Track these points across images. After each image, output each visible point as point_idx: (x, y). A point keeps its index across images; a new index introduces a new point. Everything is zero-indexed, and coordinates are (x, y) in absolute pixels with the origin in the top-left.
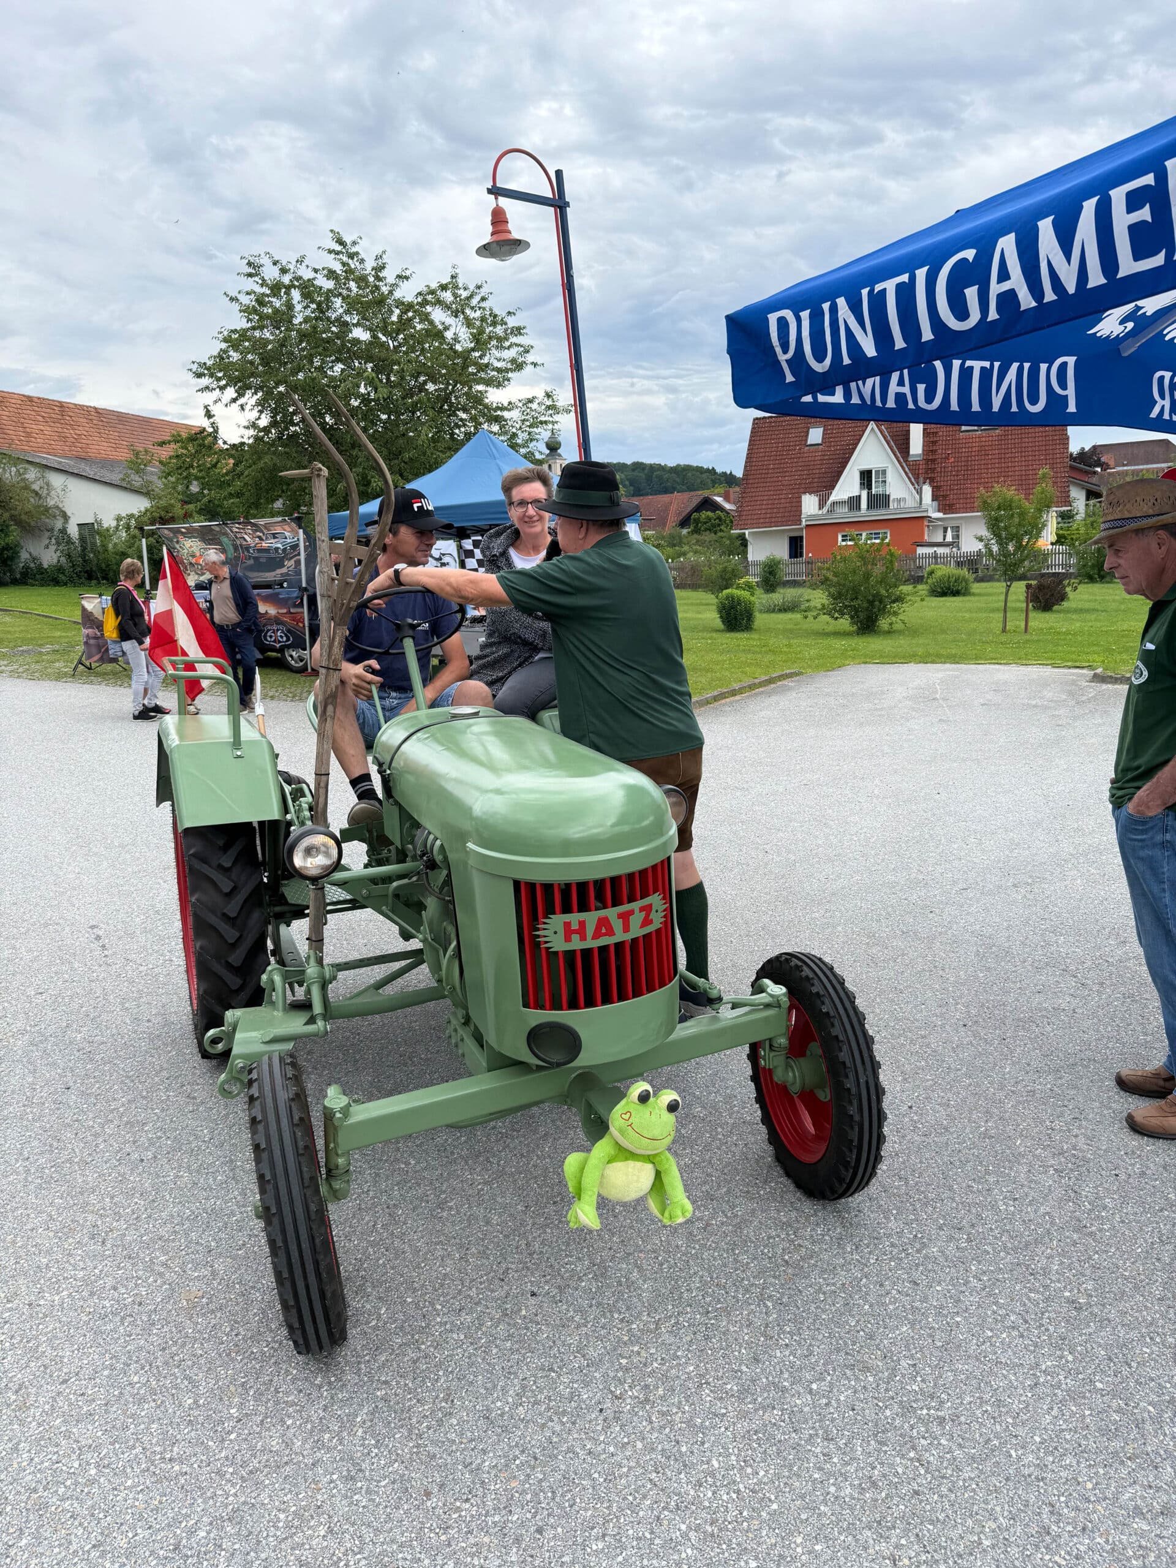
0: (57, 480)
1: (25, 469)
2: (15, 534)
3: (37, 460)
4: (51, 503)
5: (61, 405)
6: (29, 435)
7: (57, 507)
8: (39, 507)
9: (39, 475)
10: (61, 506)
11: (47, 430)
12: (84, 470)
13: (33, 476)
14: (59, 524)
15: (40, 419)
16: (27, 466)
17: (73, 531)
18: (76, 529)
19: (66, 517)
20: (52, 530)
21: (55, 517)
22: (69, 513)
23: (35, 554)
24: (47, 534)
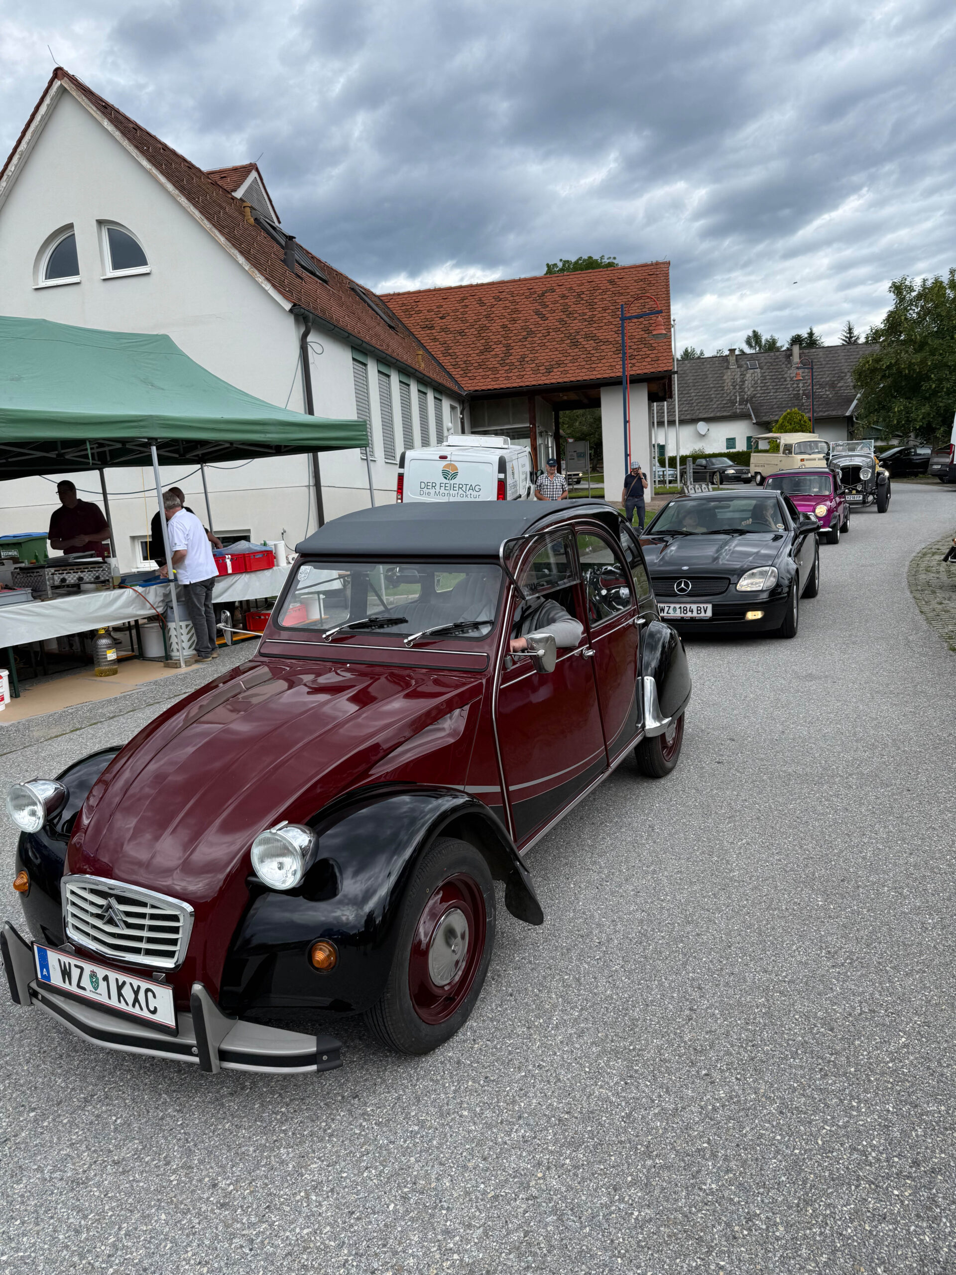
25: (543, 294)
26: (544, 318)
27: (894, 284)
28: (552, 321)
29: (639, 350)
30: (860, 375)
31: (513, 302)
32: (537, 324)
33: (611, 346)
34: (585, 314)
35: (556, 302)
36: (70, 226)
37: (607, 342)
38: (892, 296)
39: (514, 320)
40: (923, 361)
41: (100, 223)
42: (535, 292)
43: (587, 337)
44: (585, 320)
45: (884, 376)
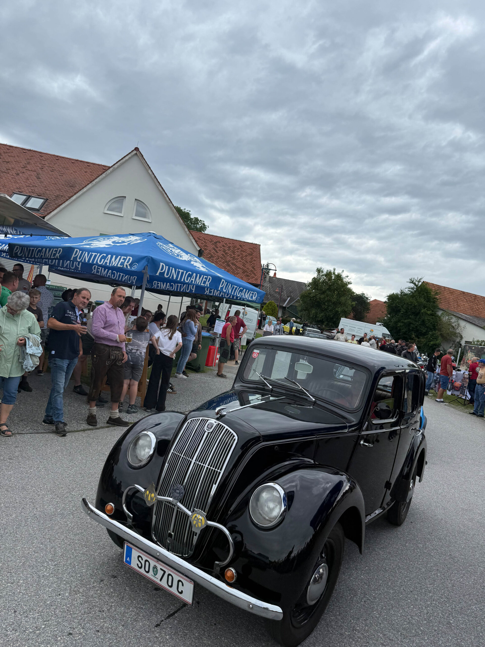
0: (462, 323)
1: (451, 318)
2: (439, 340)
3: (457, 315)
4: (457, 331)
5: (475, 296)
6: (458, 306)
7: (460, 333)
8: (452, 332)
9: (456, 321)
10: (461, 333)
11: (467, 305)
12: (475, 321)
13: (454, 321)
14: (458, 340)
15: (465, 300)
16: (452, 317)
17: (463, 343)
18: (464, 342)
19: (461, 337)
20: (454, 341)
21: (457, 337)
22: (463, 336)
23: (445, 349)
24: (452, 343)
25: (216, 242)
26: (216, 251)
27: (318, 269)
28: (220, 254)
29: (251, 274)
30: (302, 296)
31: (205, 242)
32: (214, 253)
33: (241, 270)
34: (231, 255)
35: (221, 247)
36: (125, 197)
37: (239, 268)
38: (317, 273)
39: (206, 249)
40: (324, 298)
41: (136, 199)
42: (213, 241)
43: (233, 264)
44: (232, 257)
45: (311, 299)
